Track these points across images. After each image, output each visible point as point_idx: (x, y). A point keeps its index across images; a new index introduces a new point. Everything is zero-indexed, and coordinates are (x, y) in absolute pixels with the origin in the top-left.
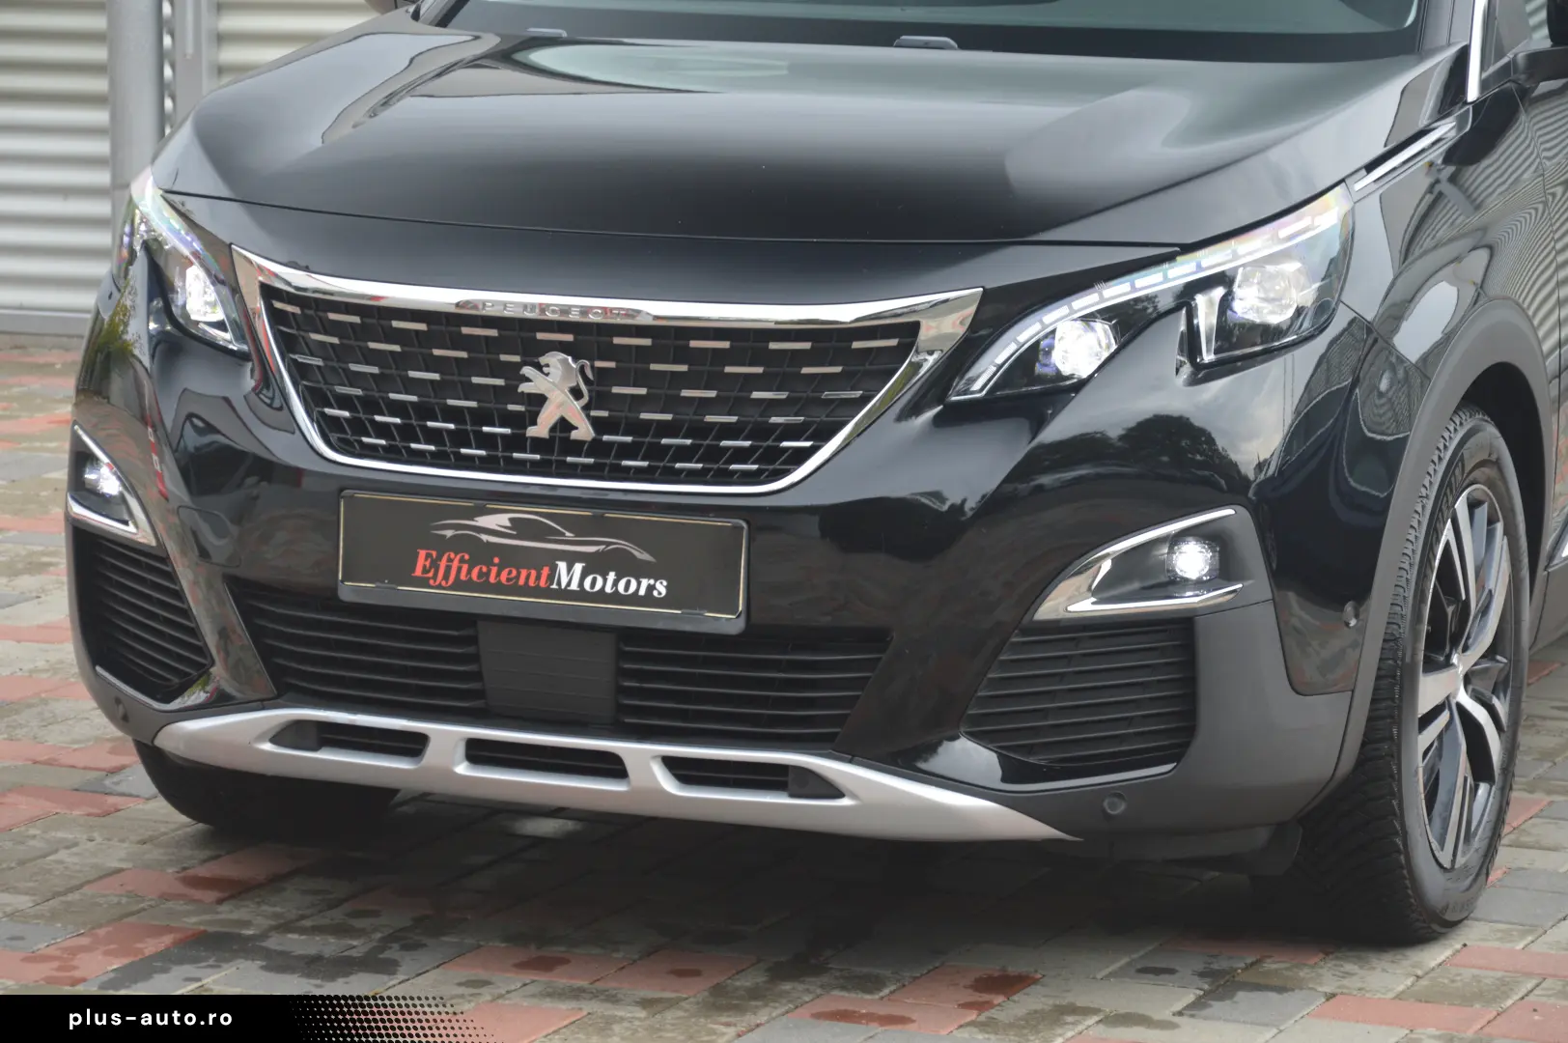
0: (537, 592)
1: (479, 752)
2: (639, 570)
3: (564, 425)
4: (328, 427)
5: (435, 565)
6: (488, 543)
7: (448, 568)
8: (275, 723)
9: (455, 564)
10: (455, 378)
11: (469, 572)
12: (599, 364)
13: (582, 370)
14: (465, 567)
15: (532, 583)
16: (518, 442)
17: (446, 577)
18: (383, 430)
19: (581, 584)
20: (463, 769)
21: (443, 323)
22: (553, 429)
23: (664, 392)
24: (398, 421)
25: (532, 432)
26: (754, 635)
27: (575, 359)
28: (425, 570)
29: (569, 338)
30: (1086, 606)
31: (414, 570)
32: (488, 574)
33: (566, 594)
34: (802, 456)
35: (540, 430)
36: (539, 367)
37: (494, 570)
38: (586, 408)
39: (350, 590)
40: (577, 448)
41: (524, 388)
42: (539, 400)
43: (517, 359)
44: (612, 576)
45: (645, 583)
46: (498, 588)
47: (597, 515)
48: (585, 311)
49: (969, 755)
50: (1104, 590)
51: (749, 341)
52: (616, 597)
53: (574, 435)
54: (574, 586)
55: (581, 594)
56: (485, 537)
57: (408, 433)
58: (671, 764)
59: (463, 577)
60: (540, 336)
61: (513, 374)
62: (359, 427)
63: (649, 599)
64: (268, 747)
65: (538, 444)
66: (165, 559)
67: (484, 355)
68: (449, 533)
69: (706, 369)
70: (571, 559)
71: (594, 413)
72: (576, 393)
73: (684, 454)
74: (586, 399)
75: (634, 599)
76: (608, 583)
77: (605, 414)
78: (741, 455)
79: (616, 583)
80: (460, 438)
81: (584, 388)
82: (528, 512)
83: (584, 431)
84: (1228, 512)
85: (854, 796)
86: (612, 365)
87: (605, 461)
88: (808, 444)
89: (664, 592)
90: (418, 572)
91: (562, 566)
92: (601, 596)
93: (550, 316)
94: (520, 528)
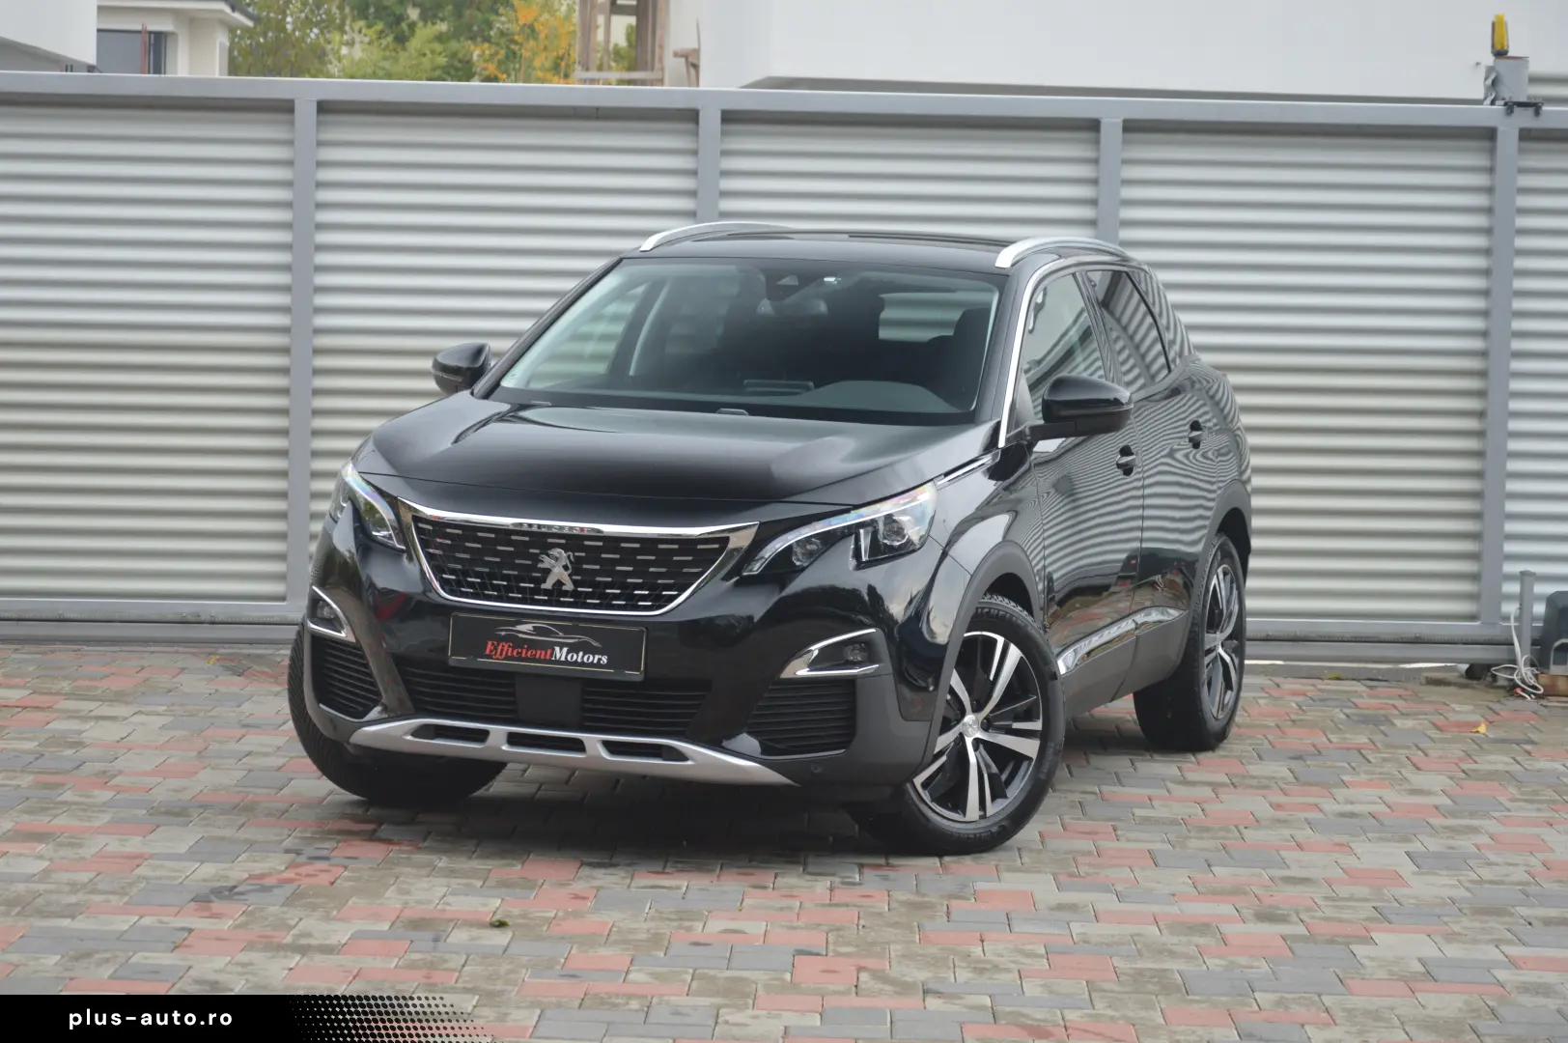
0: (546, 661)
1: (514, 739)
2: (594, 651)
3: (559, 583)
4: (444, 583)
5: (496, 649)
6: (522, 638)
7: (502, 650)
8: (413, 726)
9: (506, 648)
10: (507, 560)
11: (512, 652)
12: (576, 554)
13: (569, 557)
14: (510, 649)
15: (542, 657)
16: (537, 591)
17: (501, 655)
18: (471, 585)
19: (566, 658)
20: (505, 748)
21: (503, 534)
22: (554, 585)
23: (608, 567)
24: (479, 580)
25: (543, 586)
26: (648, 682)
27: (565, 552)
28: (491, 651)
29: (563, 541)
30: (804, 672)
31: (485, 649)
32: (521, 653)
33: (559, 662)
34: (672, 598)
35: (548, 585)
36: (548, 555)
37: (524, 651)
38: (570, 575)
39: (455, 660)
40: (566, 594)
41: (540, 565)
42: (547, 572)
43: (537, 551)
44: (581, 654)
45: (597, 657)
46: (526, 659)
47: (574, 624)
48: (571, 528)
49: (748, 742)
50: (813, 665)
51: (648, 544)
52: (583, 664)
53: (564, 588)
54: (563, 659)
55: (566, 662)
56: (520, 635)
57: (483, 586)
58: (607, 744)
59: (509, 654)
60: (550, 540)
61: (536, 559)
62: (459, 583)
63: (599, 665)
64: (409, 738)
65: (546, 592)
66: (360, 649)
67: (522, 549)
68: (503, 633)
69: (628, 556)
70: (562, 646)
71: (574, 577)
72: (566, 568)
73: (616, 597)
74: (570, 571)
75: (592, 665)
76: (579, 657)
77: (579, 578)
78: (643, 598)
79: (583, 657)
80: (509, 589)
81: (570, 566)
82: (541, 624)
83: (569, 586)
84: (873, 630)
85: (693, 760)
86: (583, 554)
87: (579, 600)
88: (675, 593)
89: (606, 661)
90: (488, 652)
91: (557, 649)
92: (576, 663)
93: (554, 531)
94: (538, 631)
